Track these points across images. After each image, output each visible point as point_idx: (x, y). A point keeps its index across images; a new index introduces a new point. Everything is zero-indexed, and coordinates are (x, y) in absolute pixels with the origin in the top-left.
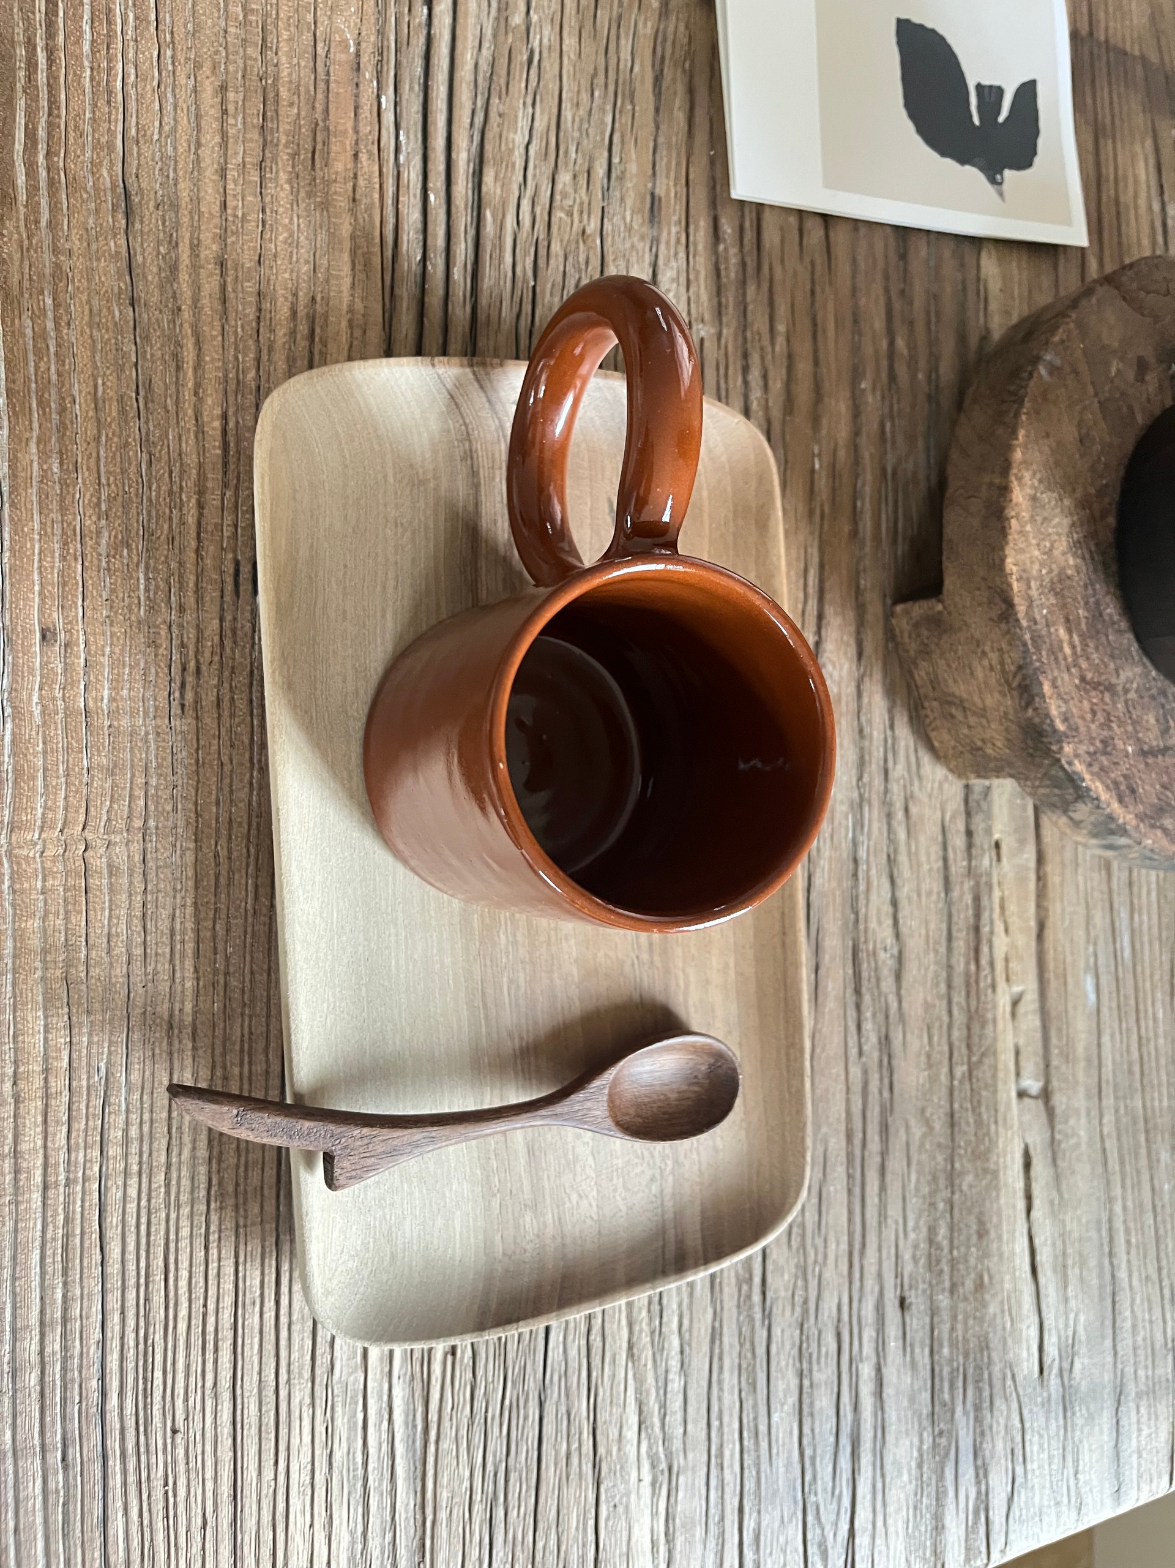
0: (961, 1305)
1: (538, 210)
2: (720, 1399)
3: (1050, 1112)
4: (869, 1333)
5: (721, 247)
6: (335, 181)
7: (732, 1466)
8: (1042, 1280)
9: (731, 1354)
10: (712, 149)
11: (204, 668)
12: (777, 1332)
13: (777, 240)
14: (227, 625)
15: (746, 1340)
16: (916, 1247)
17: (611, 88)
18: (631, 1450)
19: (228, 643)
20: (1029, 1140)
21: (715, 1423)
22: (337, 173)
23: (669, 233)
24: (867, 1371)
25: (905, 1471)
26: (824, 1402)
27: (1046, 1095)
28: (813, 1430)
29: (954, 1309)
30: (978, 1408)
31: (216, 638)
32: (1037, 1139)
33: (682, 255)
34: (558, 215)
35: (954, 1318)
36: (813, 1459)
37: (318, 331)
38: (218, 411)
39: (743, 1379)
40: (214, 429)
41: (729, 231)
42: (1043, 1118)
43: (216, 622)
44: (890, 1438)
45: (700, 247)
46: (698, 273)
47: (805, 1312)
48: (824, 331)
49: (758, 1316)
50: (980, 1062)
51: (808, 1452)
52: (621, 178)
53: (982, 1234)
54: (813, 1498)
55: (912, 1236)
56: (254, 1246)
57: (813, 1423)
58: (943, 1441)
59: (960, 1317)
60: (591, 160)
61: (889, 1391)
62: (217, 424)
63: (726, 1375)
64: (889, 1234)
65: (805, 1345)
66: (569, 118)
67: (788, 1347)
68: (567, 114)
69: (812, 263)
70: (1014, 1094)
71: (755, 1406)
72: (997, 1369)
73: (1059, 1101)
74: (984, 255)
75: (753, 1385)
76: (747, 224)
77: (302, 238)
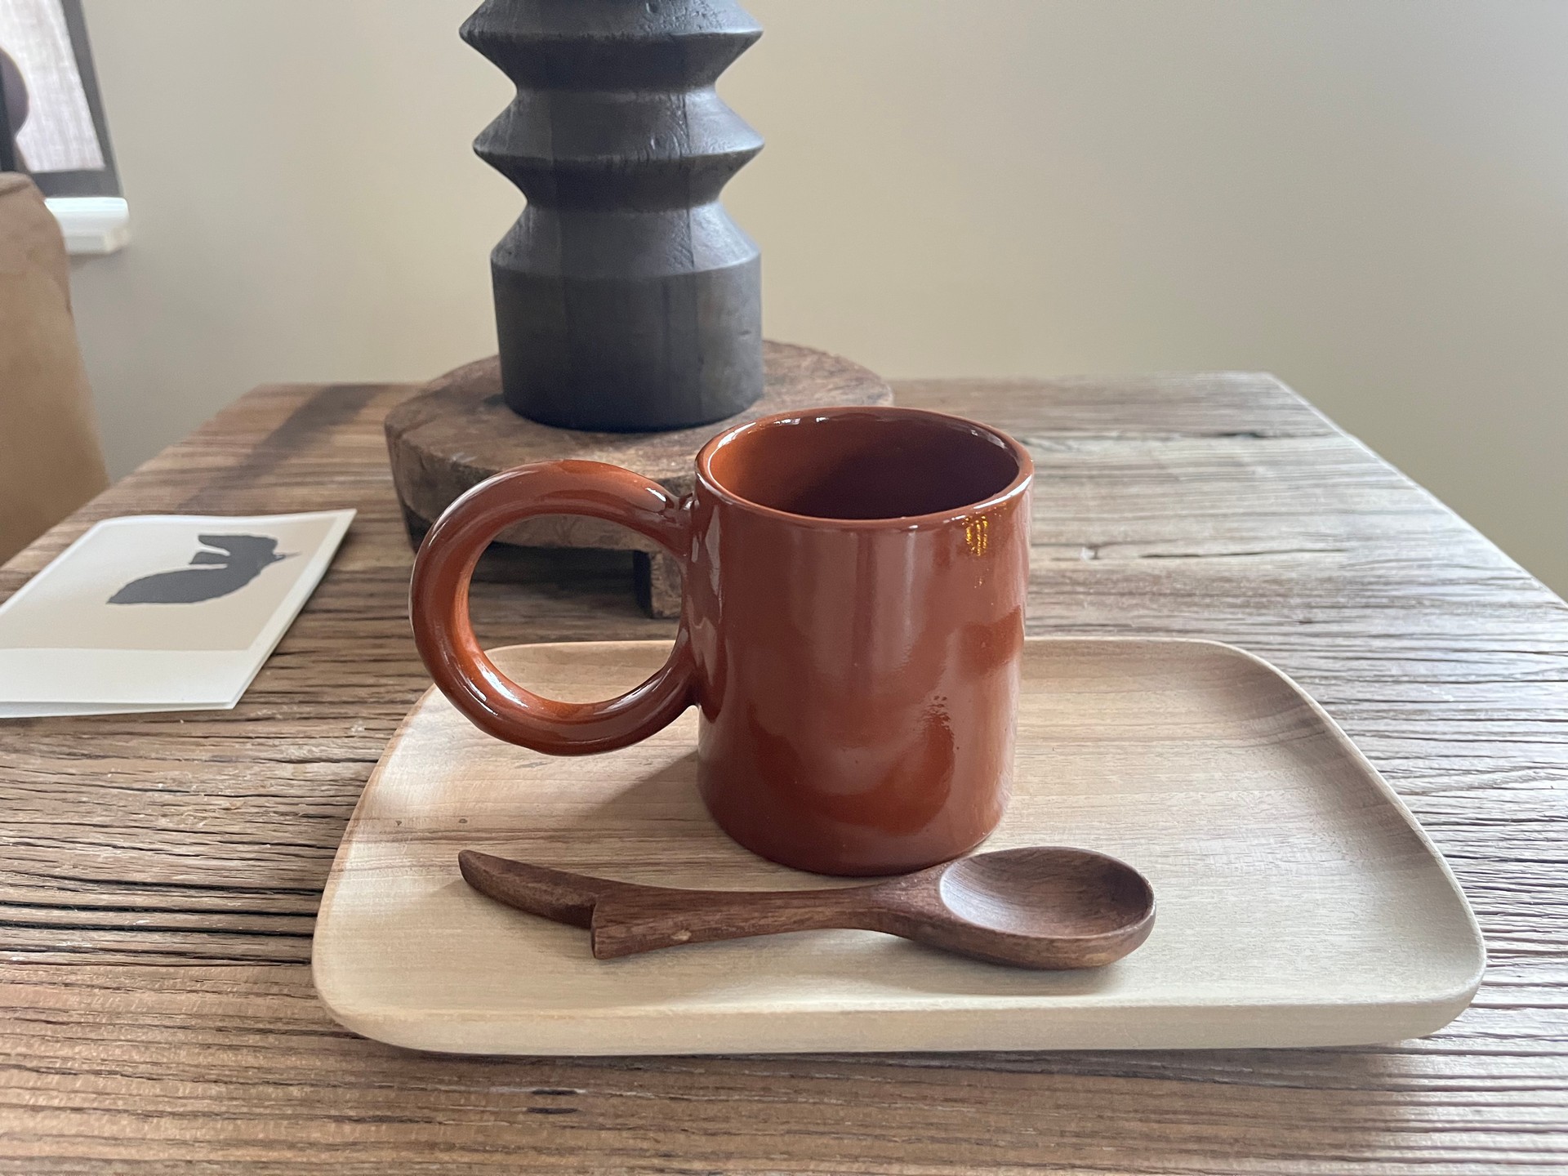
0: (1295, 592)
1: (188, 841)
2: (1445, 733)
3: (1106, 544)
4: (1340, 641)
5: (279, 716)
6: (89, 1004)
7: (1509, 726)
8: (1258, 550)
9: (1396, 725)
10: (179, 721)
11: (663, 1148)
12: (1360, 696)
13: (286, 682)
14: (609, 1123)
15: (1379, 715)
16: (1250, 614)
17: (84, 789)
18: (1523, 795)
19: (633, 1122)
20: (1136, 555)
21: (1471, 737)
22: (80, 1003)
23: (251, 750)
24: (1378, 643)
25: (1466, 623)
26: (1422, 669)
27: (1093, 547)
28: (1450, 676)
29: (1299, 595)
30: (1387, 584)
31: (625, 1134)
32: (1133, 551)
33: (277, 742)
34: (200, 826)
35: (1309, 596)
36: (1478, 675)
37: (261, 1026)
38: (332, 1126)
39: (1418, 718)
40: (353, 1131)
41: (265, 711)
42: (1115, 548)
43: (603, 1134)
44: (1437, 631)
45: (274, 729)
46: (299, 732)
47: (1335, 678)
48: (383, 655)
49: (1350, 707)
50: (1070, 578)
51: (1473, 678)
52: (181, 783)
53: (1228, 580)
54: (1518, 676)
55: (1240, 616)
56: (1409, 1113)
57: (1442, 675)
58: (1427, 603)
59: (1308, 592)
60: (154, 804)
61: (1392, 631)
62: (347, 1128)
63: (1418, 729)
64: (1242, 629)
65: (1368, 679)
66: (100, 819)
67: (1373, 689)
68: (96, 820)
69: (314, 662)
70: (1096, 563)
71: (1440, 710)
72: (1348, 574)
73: (1096, 539)
74: (344, 569)
75: (1422, 711)
76: (262, 700)
77: (144, 1038)
